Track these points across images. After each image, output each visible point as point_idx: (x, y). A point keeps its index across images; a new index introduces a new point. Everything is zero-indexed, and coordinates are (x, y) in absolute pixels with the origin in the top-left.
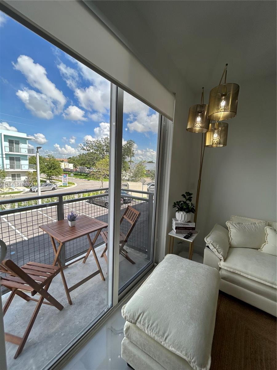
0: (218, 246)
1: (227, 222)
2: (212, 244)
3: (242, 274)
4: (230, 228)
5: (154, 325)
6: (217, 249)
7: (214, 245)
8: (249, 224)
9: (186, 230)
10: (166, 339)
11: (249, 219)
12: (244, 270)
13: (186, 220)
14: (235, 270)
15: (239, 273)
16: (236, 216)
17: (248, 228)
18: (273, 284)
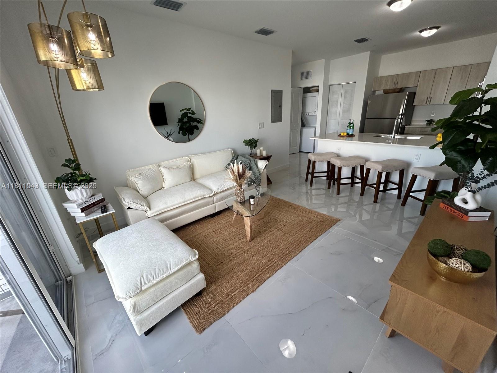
0: (138, 201)
1: (131, 177)
2: (133, 202)
3: (166, 210)
4: (136, 181)
5: (157, 272)
6: (140, 204)
7: (135, 202)
8: (147, 172)
9: (96, 206)
10: (170, 268)
11: (142, 167)
12: (166, 206)
13: (89, 195)
14: (161, 210)
15: (164, 211)
16: (131, 170)
17: (149, 175)
18: (184, 202)
